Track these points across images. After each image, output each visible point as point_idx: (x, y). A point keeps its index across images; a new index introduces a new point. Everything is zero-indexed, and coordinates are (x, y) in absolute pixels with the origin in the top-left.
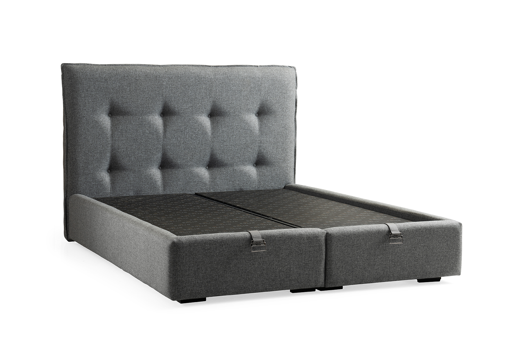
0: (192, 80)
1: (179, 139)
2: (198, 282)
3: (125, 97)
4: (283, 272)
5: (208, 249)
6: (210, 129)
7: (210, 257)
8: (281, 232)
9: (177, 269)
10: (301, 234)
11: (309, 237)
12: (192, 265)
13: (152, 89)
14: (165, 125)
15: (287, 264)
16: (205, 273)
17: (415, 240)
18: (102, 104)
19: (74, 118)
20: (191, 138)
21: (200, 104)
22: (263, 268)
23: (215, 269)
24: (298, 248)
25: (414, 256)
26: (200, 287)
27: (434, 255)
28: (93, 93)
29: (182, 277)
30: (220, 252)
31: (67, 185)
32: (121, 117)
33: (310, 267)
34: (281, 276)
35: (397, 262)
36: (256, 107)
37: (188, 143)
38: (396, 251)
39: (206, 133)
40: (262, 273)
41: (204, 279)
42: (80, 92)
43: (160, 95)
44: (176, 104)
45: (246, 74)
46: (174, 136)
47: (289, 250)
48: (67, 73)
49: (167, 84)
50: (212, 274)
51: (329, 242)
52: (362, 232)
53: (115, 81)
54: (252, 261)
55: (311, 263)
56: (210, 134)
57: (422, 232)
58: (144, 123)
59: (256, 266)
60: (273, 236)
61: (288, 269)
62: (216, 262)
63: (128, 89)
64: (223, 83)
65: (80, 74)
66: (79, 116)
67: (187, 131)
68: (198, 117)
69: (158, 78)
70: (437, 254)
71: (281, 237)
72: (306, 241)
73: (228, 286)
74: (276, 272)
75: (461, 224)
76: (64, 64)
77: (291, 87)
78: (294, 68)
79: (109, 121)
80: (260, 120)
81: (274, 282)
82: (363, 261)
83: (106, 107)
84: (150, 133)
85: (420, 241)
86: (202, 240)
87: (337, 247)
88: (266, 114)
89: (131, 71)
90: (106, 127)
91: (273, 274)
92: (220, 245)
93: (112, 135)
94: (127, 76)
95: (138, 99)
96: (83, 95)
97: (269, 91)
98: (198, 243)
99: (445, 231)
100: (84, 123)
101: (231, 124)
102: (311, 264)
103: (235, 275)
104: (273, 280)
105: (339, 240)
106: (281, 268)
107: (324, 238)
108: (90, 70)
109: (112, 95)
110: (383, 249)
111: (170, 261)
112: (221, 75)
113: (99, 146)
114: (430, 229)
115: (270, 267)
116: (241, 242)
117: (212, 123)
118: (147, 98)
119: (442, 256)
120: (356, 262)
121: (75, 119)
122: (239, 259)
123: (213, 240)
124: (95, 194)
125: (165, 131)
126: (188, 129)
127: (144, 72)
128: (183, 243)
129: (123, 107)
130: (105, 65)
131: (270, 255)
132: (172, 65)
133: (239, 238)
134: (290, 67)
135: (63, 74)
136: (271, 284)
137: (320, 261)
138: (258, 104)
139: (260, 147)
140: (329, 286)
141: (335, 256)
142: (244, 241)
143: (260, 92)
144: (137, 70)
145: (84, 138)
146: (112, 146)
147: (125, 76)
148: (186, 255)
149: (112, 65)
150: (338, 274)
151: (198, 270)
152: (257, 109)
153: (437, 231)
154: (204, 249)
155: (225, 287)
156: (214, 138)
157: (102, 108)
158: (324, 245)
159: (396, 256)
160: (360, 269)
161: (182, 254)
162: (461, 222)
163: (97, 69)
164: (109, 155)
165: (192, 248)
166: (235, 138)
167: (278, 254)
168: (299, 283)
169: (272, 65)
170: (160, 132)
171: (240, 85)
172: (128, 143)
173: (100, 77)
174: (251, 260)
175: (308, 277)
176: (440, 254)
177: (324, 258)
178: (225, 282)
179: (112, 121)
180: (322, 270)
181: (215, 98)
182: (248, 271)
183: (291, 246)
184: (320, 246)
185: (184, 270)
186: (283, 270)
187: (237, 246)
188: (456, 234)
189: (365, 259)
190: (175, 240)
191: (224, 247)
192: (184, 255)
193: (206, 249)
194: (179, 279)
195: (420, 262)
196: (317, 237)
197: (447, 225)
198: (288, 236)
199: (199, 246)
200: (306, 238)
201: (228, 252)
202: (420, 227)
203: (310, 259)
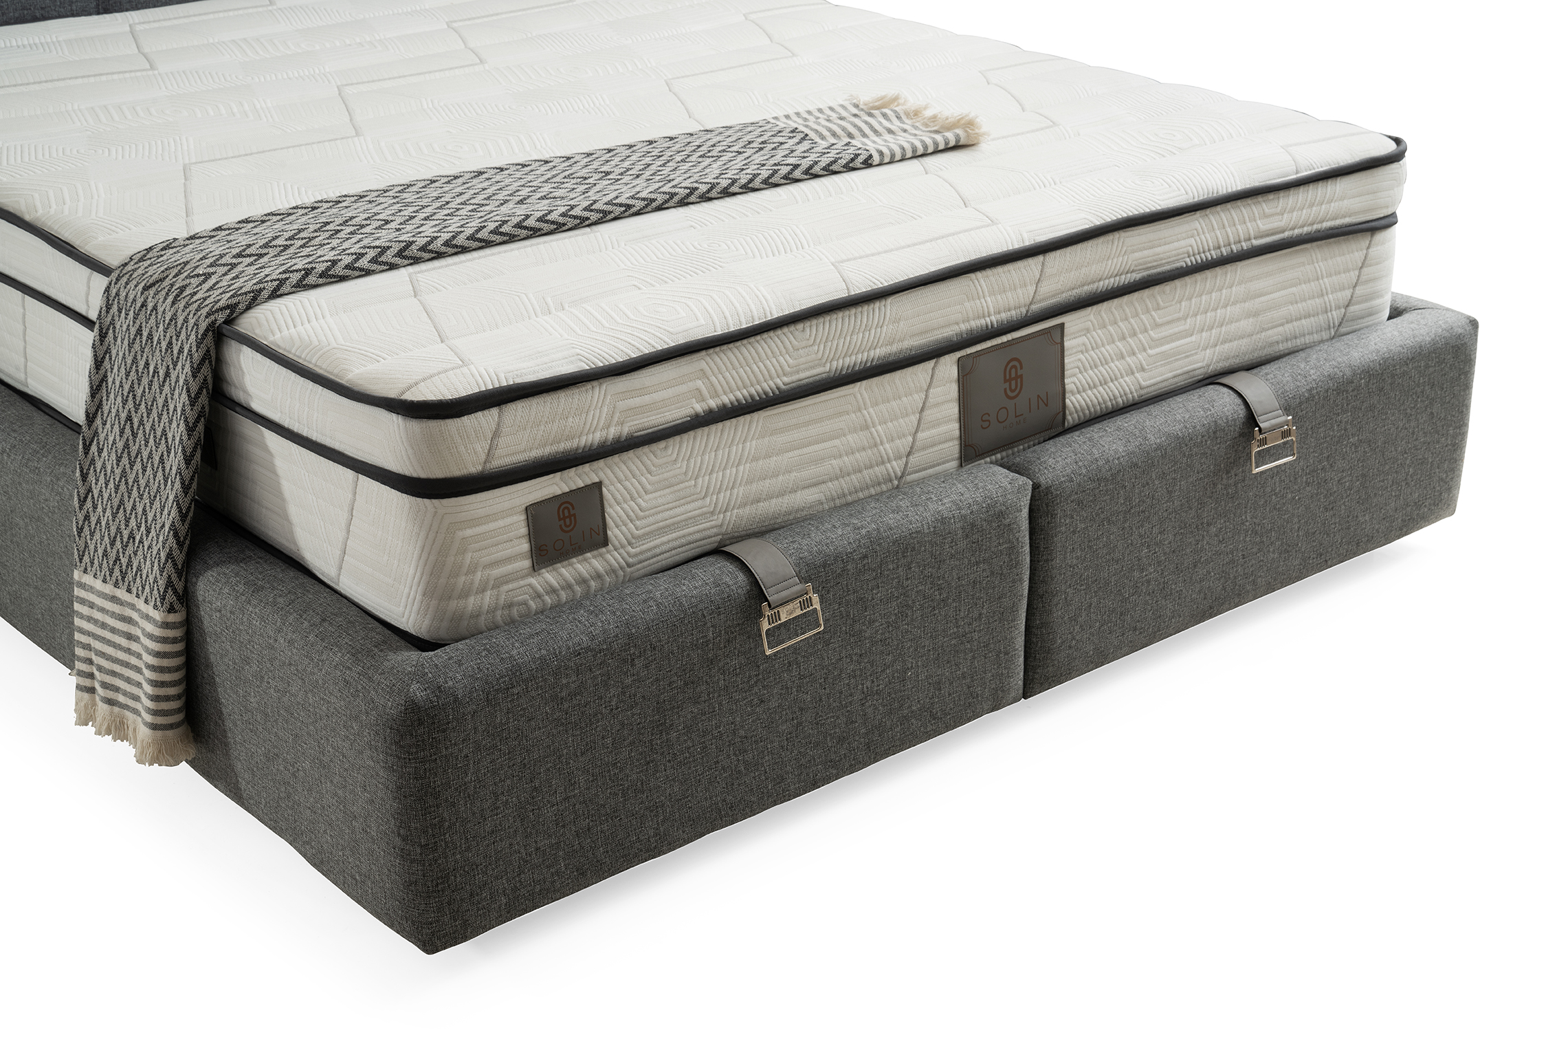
2: (537, 850)
4: (878, 696)
5: (571, 697)
7: (583, 725)
8: (864, 532)
9: (443, 820)
10: (943, 521)
11: (973, 525)
12: (509, 782)
15: (890, 657)
16: (567, 799)
17: (1332, 428)
22: (802, 705)
23: (609, 771)
24: (932, 583)
25: (1326, 492)
26: (549, 867)
27: (1387, 467)
29: (468, 849)
30: (624, 693)
34: (870, 711)
35: (1271, 529)
38: (1268, 489)
40: (800, 724)
41: (564, 826)
47: (898, 599)
50: (596, 795)
51: (1042, 524)
52: (1159, 447)
54: (756, 689)
55: (980, 626)
57: (1355, 393)
59: (774, 704)
61: (893, 677)
62: (609, 741)
70: (1397, 460)
71: (865, 557)
72: (962, 545)
73: (663, 821)
74: (851, 702)
75: (1474, 324)
81: (844, 746)
82: (1159, 564)
85: (1346, 431)
86: (543, 662)
87: (1074, 532)
91: (838, 718)
92: (625, 661)
98: (526, 681)
99: (1427, 367)
102: (979, 632)
103: (690, 768)
104: (841, 740)
105: (1079, 503)
106: (869, 684)
107: (1025, 512)
110: (1228, 494)
111: (399, 788)
114: (1382, 374)
115: (828, 691)
116: (709, 624)
119: (1413, 463)
120: (1136, 574)
122: (704, 697)
123: (588, 649)
128: (456, 699)
133: (701, 606)
136: (833, 757)
137: (1014, 609)
141: (1063, 571)
148: (478, 749)
150: (1074, 638)
151: (533, 799)
153: (1404, 374)
154: (554, 699)
155: (651, 833)
158: (1027, 540)
159: (1268, 510)
160: (1149, 594)
161: (460, 751)
162: (1474, 316)
165: (501, 710)
167: (857, 627)
168: (934, 719)
174: (752, 687)
175: (969, 687)
176: (1406, 459)
177: (1026, 592)
178: (652, 811)
180: (1020, 642)
182: (742, 733)
183: (907, 579)
184: (1013, 549)
185: (474, 814)
186: (875, 689)
187: (692, 643)
188: (1460, 369)
189: (1165, 554)
190: (417, 691)
191: (639, 663)
192: (465, 751)
193: (564, 694)
194: (456, 861)
195: (1343, 507)
196: (1001, 515)
197: (1434, 342)
198: (894, 543)
199: (533, 693)
200: (960, 532)
201: (657, 680)
202: (1348, 373)
203: (976, 614)
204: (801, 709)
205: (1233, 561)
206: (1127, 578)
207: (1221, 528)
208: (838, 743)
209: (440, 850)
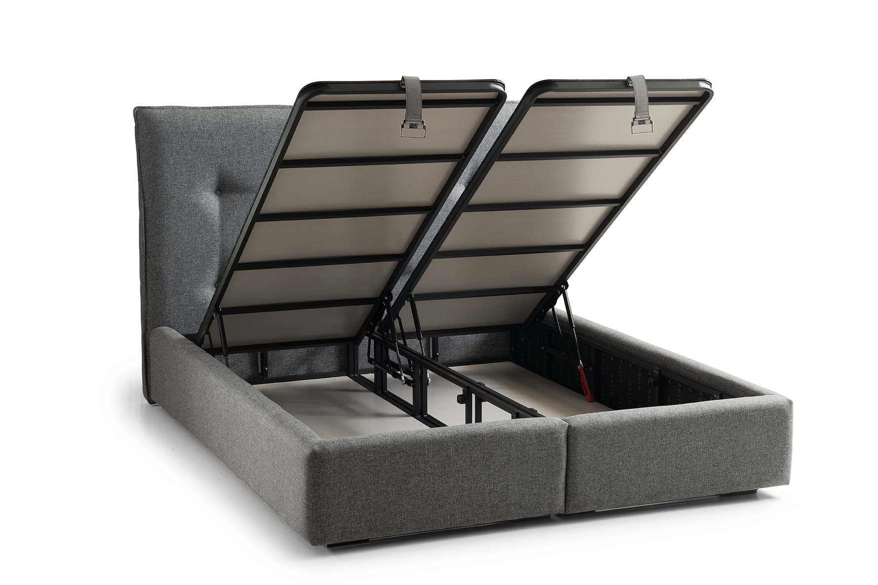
2: (354, 515)
3: (243, 163)
4: (497, 492)
5: (371, 461)
7: (375, 473)
8: (493, 428)
9: (320, 495)
10: (527, 430)
11: (540, 434)
12: (345, 487)
15: (502, 479)
16: (366, 499)
17: (715, 431)
18: (204, 176)
19: (156, 200)
22: (463, 488)
23: (383, 493)
24: (521, 453)
25: (714, 458)
26: (358, 523)
27: (747, 454)
28: (189, 157)
29: (328, 508)
30: (391, 465)
31: (147, 311)
32: (238, 195)
33: (541, 482)
34: (493, 498)
35: (685, 468)
38: (683, 451)
40: (462, 495)
41: (364, 509)
42: (167, 157)
47: (506, 456)
48: (145, 123)
50: (378, 501)
51: (572, 441)
52: (628, 422)
53: (226, 135)
55: (542, 475)
57: (726, 419)
59: (451, 484)
60: (480, 436)
61: (503, 487)
62: (384, 482)
63: (249, 148)
65: (166, 126)
66: (165, 196)
70: (753, 452)
71: (492, 437)
72: (535, 441)
73: (404, 518)
74: (484, 492)
75: (791, 403)
79: (217, 203)
81: (481, 509)
82: (628, 469)
83: (211, 180)
85: (723, 434)
86: (361, 446)
87: (586, 448)
89: (254, 119)
90: (211, 214)
91: (479, 497)
92: (392, 453)
93: (222, 226)
94: (247, 128)
96: (172, 162)
98: (354, 452)
99: (764, 415)
100: (174, 208)
102: (542, 478)
103: (416, 500)
104: (480, 506)
105: (588, 436)
106: (492, 487)
107: (564, 435)
108: (183, 118)
109: (221, 160)
110: (662, 448)
111: (308, 481)
113: (199, 246)
114: (740, 413)
115: (474, 485)
116: (426, 448)
119: (760, 455)
120: (617, 472)
121: (158, 201)
122: (423, 475)
123: (379, 446)
124: (194, 326)
127: (275, 118)
128: (329, 452)
129: (240, 179)
130: (209, 108)
131: (475, 466)
133: (424, 441)
135: (138, 124)
136: (476, 512)
137: (558, 472)
140: (571, 511)
141: (581, 462)
142: (430, 445)
144: (263, 116)
145: (175, 233)
146: (222, 245)
147: (242, 127)
148: (335, 472)
149: (222, 109)
150: (586, 492)
151: (354, 496)
153: (753, 416)
154: (365, 460)
155: (399, 522)
157: (205, 181)
158: (565, 446)
159: (683, 459)
160: (623, 482)
161: (328, 471)
162: (791, 399)
163: (195, 116)
164: (216, 259)
165: (345, 460)
167: (488, 463)
173: (201, 129)
174: (442, 476)
175: (537, 500)
176: (756, 453)
177: (564, 467)
178: (399, 513)
179: (222, 204)
180: (561, 486)
182: (438, 493)
183: (510, 449)
184: (558, 448)
185: (332, 496)
186: (495, 489)
187: (419, 453)
188: (782, 419)
189: (631, 466)
190: (316, 448)
191: (398, 456)
192: (330, 472)
193: (368, 460)
194: (324, 511)
195: (723, 466)
196: (552, 433)
197: (768, 406)
198: (505, 434)
199: (357, 457)
200: (534, 436)
201: (404, 464)
202: (723, 410)
203: (541, 470)
204: (463, 490)
205: (665, 477)
206: (612, 472)
207: (659, 462)
208: (478, 507)
209: (318, 506)
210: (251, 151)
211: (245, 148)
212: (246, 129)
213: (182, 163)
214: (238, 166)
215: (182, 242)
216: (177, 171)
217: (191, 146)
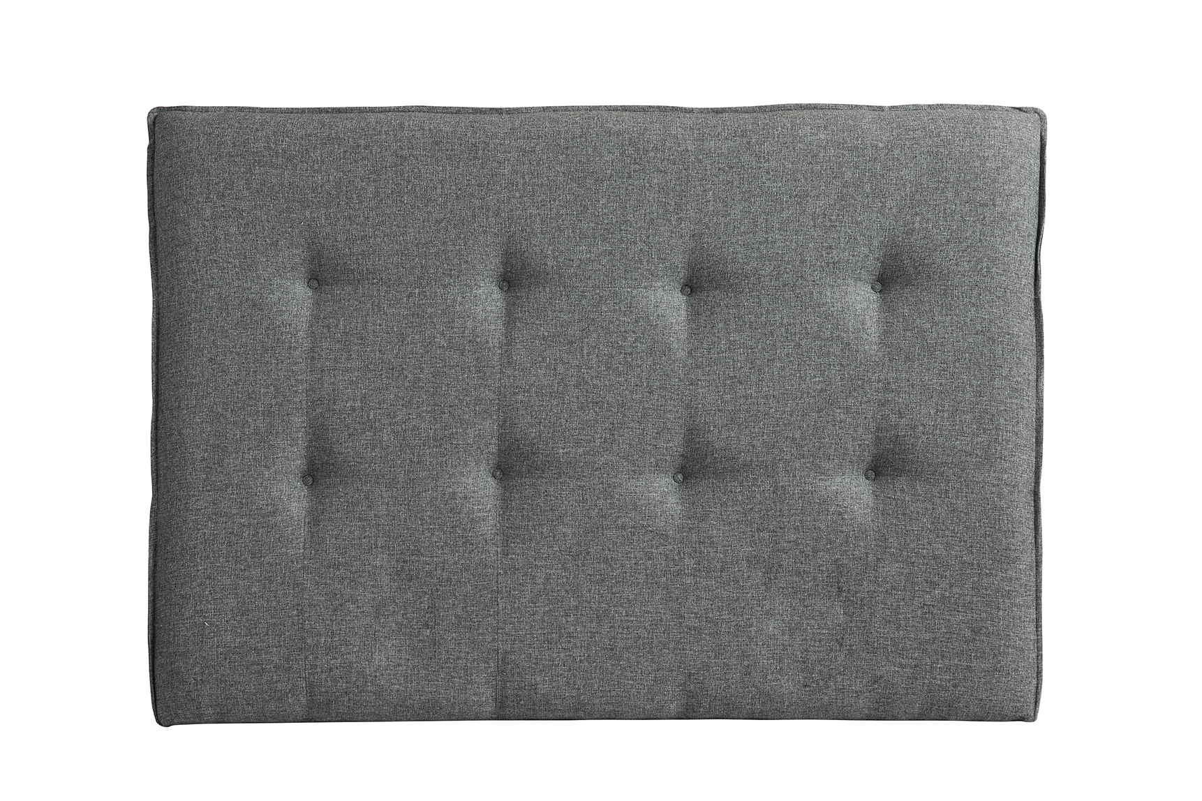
0: (609, 158)
1: (561, 369)
3: (358, 221)
6: (683, 336)
13: (460, 190)
14: (510, 320)
18: (275, 244)
19: (176, 290)
20: (608, 368)
21: (640, 245)
28: (243, 205)
32: (349, 289)
36: (869, 257)
37: (595, 386)
39: (667, 351)
42: (198, 202)
43: (488, 211)
44: (549, 245)
45: (822, 137)
46: (540, 359)
48: (167, 138)
49: (515, 172)
53: (323, 162)
56: (681, 354)
58: (429, 310)
63: (371, 189)
64: (732, 168)
65: (198, 140)
66: (194, 283)
67: (592, 340)
68: (635, 292)
69: (481, 152)
76: (160, 109)
77: (1011, 181)
78: (1036, 111)
79: (308, 303)
80: (887, 306)
83: (292, 254)
84: (450, 347)
88: (909, 283)
89: (385, 128)
90: (290, 325)
93: (312, 350)
95: (405, 227)
96: (208, 213)
97: (918, 197)
100: (211, 308)
101: (763, 319)
108: (237, 125)
109: (311, 213)
112: (726, 138)
113: (262, 390)
117: (694, 314)
118: (438, 222)
121: (180, 293)
124: (245, 560)
125: (509, 340)
126: (594, 335)
127: (430, 129)
129: (352, 254)
132: (544, 109)
134: (1020, 109)
135: (154, 143)
138: (876, 243)
139: (883, 405)
143: (881, 202)
145: (210, 360)
146: (311, 391)
147: (359, 146)
152: (873, 264)
156: (697, 367)
157: (277, 255)
163: (263, 124)
164: (298, 420)
166: (783, 368)
169: (940, 102)
170: (487, 342)
171: (799, 176)
172: (369, 379)
173: (270, 148)
179: (317, 305)
181: (700, 221)
210: (377, 194)
211: (363, 188)
212: (365, 148)
213: (230, 216)
214: (348, 227)
215: (226, 380)
216: (218, 232)
217: (248, 182)
